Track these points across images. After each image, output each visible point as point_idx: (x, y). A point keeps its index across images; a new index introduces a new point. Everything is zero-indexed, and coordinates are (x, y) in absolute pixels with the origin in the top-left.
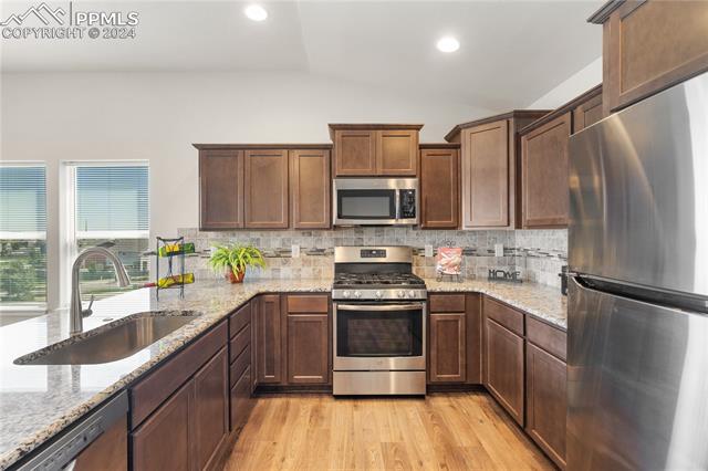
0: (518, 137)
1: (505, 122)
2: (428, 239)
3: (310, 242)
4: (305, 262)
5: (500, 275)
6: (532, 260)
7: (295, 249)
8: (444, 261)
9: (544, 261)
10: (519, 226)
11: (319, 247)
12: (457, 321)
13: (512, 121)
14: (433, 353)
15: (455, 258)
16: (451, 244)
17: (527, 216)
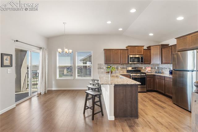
0: (162, 49)
1: (159, 46)
2: (143, 66)
3: (122, 66)
4: (121, 70)
5: (157, 72)
6: (163, 70)
7: (119, 67)
8: (148, 70)
9: (166, 69)
10: (162, 63)
11: (124, 67)
12: (151, 79)
13: (161, 46)
14: (147, 85)
15: (150, 69)
16: (149, 67)
17: (164, 62)
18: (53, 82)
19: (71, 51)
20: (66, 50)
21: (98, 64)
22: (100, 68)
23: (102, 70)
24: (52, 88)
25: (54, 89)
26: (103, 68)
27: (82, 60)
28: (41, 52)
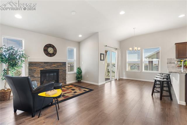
18: (124, 73)
19: (139, 49)
20: (136, 48)
21: (168, 59)
22: (170, 63)
23: (173, 65)
24: (123, 77)
25: (124, 78)
26: (174, 63)
27: (147, 58)
28: (116, 52)
